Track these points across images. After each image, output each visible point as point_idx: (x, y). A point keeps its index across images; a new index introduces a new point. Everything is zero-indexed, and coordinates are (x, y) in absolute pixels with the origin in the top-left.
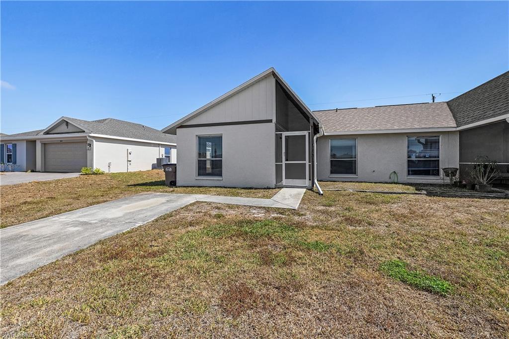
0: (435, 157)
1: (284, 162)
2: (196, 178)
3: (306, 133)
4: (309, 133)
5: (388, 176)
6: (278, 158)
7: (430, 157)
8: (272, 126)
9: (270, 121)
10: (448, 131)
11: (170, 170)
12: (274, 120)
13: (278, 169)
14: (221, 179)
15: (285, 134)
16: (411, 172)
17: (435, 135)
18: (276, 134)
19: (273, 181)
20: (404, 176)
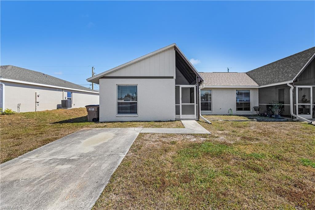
0: (248, 101)
1: (181, 104)
2: (117, 116)
3: (194, 86)
4: (196, 86)
5: (227, 112)
6: (177, 101)
7: (246, 101)
8: (173, 81)
9: (172, 77)
10: (254, 88)
11: (93, 109)
12: (175, 77)
13: (177, 108)
14: (137, 116)
15: (181, 86)
16: (238, 109)
17: (248, 89)
18: (176, 86)
19: (174, 116)
20: (234, 111)
